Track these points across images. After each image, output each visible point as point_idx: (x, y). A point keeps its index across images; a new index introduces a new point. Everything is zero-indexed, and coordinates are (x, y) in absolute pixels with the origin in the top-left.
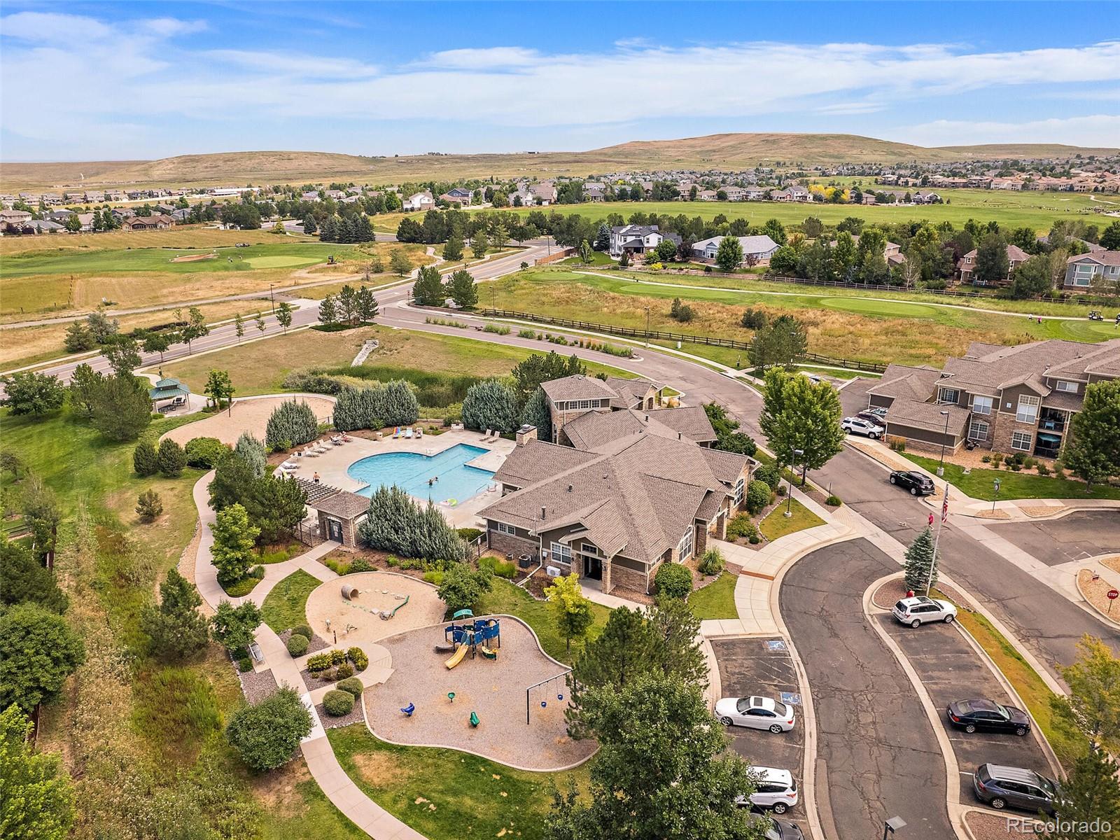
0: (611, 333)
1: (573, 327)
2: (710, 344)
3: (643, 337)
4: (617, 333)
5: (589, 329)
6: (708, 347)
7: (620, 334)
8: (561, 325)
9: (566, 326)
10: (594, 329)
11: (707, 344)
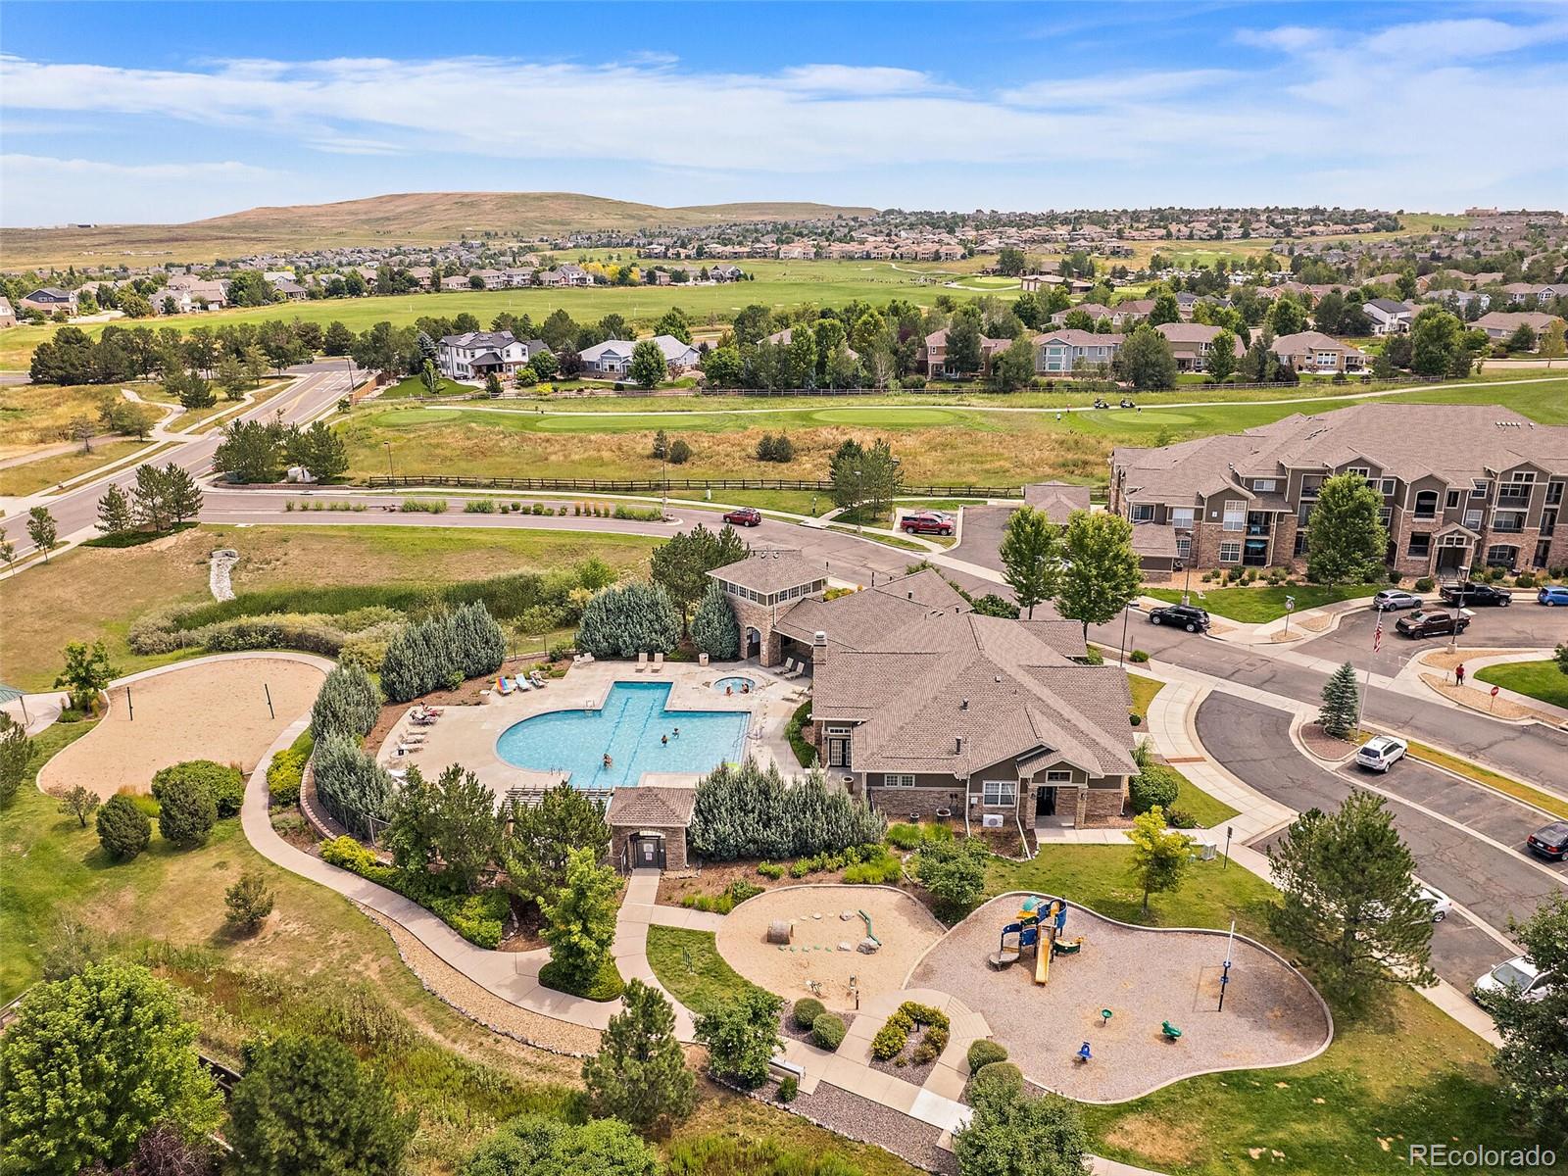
0: (594, 489)
1: (529, 488)
2: (748, 488)
3: (645, 489)
4: (603, 489)
5: (557, 488)
6: (746, 492)
7: (609, 490)
8: (509, 487)
9: (518, 488)
10: (566, 488)
11: (744, 488)
